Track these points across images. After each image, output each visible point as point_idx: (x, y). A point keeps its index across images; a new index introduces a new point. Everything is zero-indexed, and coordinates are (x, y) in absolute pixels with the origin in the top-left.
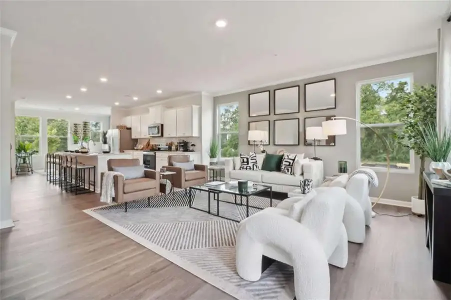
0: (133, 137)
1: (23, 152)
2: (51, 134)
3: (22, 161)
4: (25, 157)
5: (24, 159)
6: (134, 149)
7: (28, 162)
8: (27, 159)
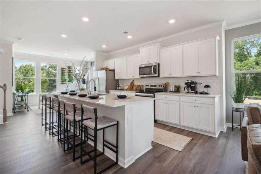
0: (116, 78)
1: (20, 91)
2: (42, 77)
3: (20, 99)
4: (22, 96)
5: (22, 97)
6: (116, 89)
7: (24, 100)
8: (24, 97)
